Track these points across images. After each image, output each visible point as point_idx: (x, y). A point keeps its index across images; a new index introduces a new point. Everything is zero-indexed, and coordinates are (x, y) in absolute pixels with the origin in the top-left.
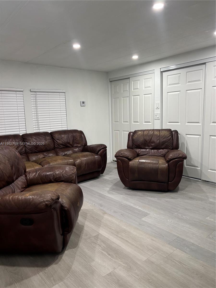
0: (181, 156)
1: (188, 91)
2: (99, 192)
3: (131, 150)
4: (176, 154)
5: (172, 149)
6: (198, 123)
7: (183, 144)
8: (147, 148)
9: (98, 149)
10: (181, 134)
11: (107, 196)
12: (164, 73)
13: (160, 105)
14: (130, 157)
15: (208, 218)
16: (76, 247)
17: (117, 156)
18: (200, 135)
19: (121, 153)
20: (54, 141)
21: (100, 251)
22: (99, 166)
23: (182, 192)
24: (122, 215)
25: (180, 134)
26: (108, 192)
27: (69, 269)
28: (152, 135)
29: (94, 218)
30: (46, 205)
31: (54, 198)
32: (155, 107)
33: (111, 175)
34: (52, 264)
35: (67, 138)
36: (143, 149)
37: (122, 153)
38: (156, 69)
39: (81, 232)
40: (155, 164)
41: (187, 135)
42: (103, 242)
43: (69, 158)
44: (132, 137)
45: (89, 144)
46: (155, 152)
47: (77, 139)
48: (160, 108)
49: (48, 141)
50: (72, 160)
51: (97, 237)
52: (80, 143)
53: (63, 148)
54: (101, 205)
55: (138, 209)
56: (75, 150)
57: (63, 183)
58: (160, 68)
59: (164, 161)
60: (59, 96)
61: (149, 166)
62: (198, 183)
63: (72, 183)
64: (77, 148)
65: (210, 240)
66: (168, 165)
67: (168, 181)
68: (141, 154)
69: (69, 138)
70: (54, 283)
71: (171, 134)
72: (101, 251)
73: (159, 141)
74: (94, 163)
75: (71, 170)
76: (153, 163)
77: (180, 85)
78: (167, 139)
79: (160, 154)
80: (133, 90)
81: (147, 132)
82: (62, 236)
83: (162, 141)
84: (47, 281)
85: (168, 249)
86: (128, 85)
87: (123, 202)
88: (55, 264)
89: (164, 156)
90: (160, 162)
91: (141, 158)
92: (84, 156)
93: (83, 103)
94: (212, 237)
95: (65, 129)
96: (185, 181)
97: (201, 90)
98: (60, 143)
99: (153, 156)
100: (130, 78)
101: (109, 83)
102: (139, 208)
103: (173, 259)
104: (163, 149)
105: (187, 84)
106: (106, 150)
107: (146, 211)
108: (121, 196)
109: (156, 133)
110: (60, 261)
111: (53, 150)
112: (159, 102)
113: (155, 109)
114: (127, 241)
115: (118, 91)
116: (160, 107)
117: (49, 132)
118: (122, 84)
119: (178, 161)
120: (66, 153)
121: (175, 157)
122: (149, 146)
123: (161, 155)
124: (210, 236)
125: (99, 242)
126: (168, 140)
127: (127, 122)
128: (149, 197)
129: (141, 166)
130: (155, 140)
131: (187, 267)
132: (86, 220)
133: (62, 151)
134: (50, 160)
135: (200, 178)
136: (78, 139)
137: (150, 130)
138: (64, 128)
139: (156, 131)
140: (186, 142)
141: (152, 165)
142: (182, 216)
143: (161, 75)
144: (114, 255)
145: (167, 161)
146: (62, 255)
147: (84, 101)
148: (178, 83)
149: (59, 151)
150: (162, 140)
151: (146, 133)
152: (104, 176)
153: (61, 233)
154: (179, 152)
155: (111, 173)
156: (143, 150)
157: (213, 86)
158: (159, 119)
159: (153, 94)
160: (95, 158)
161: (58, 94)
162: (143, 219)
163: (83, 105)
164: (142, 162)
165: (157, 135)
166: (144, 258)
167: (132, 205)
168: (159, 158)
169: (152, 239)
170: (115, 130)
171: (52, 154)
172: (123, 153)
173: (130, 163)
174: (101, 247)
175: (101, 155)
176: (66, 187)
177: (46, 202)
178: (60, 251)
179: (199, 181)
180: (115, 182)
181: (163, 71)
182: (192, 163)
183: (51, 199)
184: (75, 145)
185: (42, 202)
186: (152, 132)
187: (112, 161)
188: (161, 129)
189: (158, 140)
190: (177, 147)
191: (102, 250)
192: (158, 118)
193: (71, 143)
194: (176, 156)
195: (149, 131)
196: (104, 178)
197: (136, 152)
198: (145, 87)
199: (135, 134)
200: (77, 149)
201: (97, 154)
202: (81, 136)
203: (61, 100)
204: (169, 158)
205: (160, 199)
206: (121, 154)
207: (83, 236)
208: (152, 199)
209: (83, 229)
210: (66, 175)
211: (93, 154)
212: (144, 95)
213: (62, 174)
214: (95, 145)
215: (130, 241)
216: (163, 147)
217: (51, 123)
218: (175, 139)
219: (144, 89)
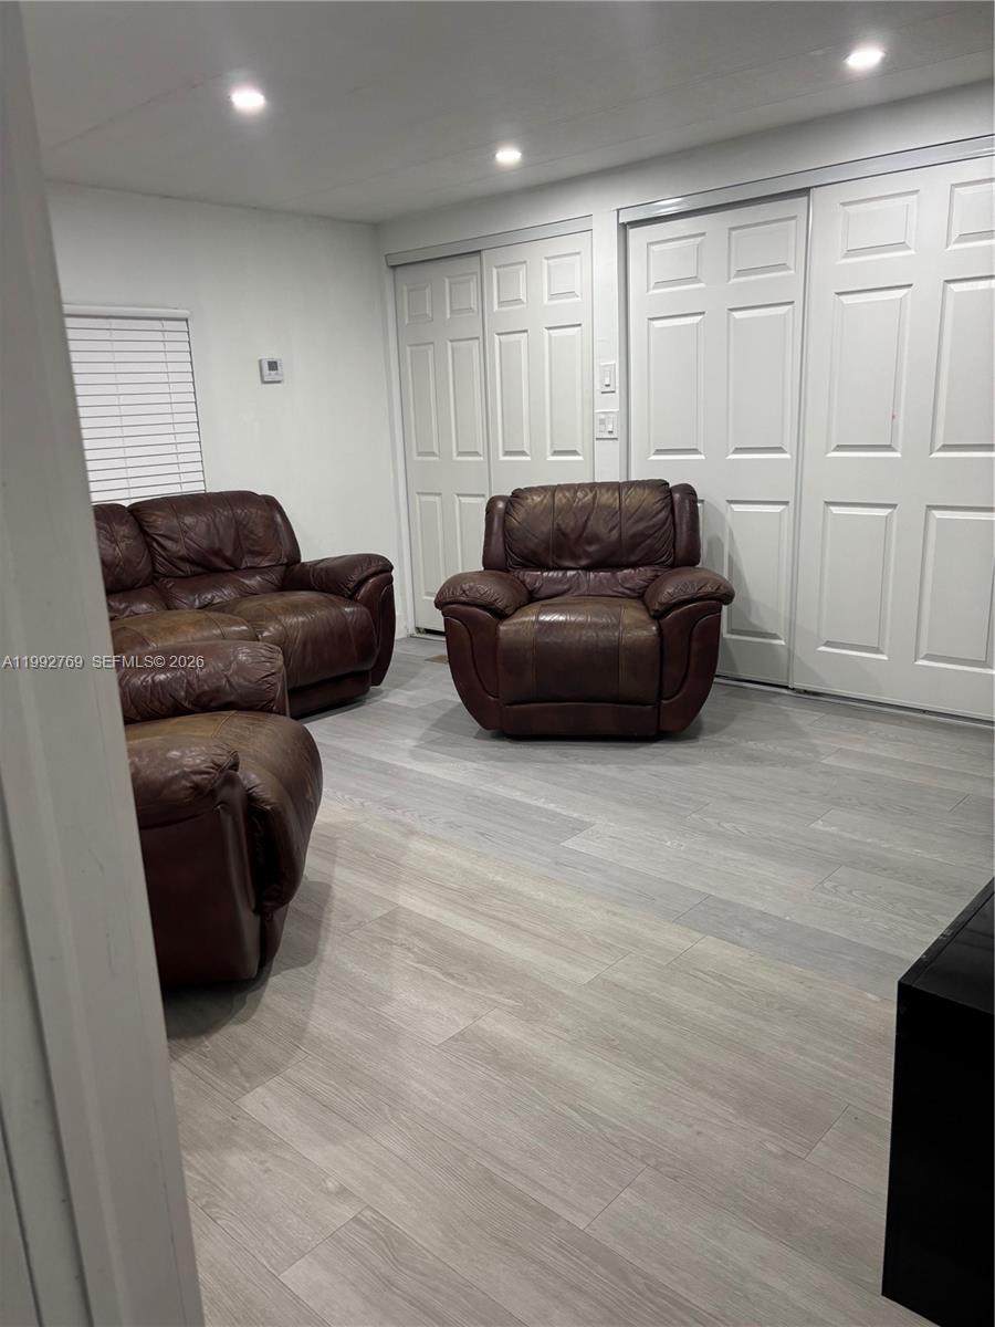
0: (708, 589)
1: (734, 314)
2: (375, 756)
3: (501, 577)
4: (691, 582)
5: (672, 566)
6: (779, 450)
7: (716, 543)
8: (567, 563)
9: (356, 577)
10: (706, 499)
11: (411, 770)
12: (632, 232)
13: (617, 371)
14: (500, 605)
15: (819, 825)
16: (309, 962)
17: (448, 600)
18: (786, 503)
19: (461, 589)
20: (149, 546)
21: (412, 966)
22: (366, 650)
23: (716, 737)
24: (482, 834)
25: (702, 501)
26: (413, 754)
27: (298, 1033)
28: (589, 510)
29: (366, 853)
30: (197, 787)
31: (225, 760)
32: (598, 387)
33: (414, 688)
34: (224, 1025)
35: (209, 531)
36: (549, 569)
37: (466, 587)
38: (600, 213)
39: (322, 909)
40: (605, 627)
41: (733, 506)
42: (417, 934)
43: (230, 619)
44: (504, 522)
45: (308, 555)
46: (600, 581)
47: (252, 533)
48: (617, 391)
49: (123, 545)
50: (244, 628)
51: (391, 920)
52: (269, 553)
53: (195, 575)
54: (392, 806)
55: (546, 810)
56: (247, 582)
57: (233, 712)
58: (618, 210)
59: (644, 616)
60: (159, 336)
61: (581, 636)
62: (776, 700)
63: (271, 711)
64: (260, 574)
65: (828, 897)
66: (660, 629)
67: (660, 697)
68: (545, 591)
69: (217, 530)
70: (247, 1085)
71: (668, 500)
72: (416, 965)
73: (617, 535)
74: (339, 635)
75: (263, 659)
76: (596, 624)
77: (702, 285)
78: (651, 523)
79: (621, 590)
80: (496, 308)
81: (567, 494)
82: (258, 919)
83: (631, 532)
84: (218, 1081)
85: (674, 938)
86: (473, 285)
87: (482, 788)
88: (236, 1023)
89: (640, 596)
90: (626, 621)
91: (549, 608)
92: (295, 609)
93: (273, 366)
94: (835, 887)
95: (198, 488)
96: (726, 695)
97: (789, 310)
98: (181, 554)
99: (595, 595)
100: (483, 253)
101: (388, 276)
102: (546, 806)
103: (695, 969)
104: (633, 566)
105: (733, 281)
106: (391, 579)
107: (575, 815)
108: (469, 764)
109: (605, 498)
110: (254, 1010)
111: (147, 585)
112: (612, 363)
113: (597, 394)
114: (512, 924)
115: (428, 311)
116: (617, 385)
117: (126, 504)
118: (447, 280)
119: (701, 612)
120: (209, 597)
121: (686, 597)
122: (575, 557)
123: (628, 592)
124: (828, 885)
125: (400, 936)
126: (654, 526)
127: (476, 454)
128: (586, 762)
129: (548, 640)
130: (602, 530)
131: (747, 989)
132: (334, 862)
133: (193, 591)
134: (145, 626)
135: (785, 681)
136: (261, 535)
137: (579, 485)
138: (190, 483)
139: (604, 491)
140: (727, 530)
141: (591, 633)
142: (718, 824)
143: (622, 240)
144: (469, 976)
145: (652, 613)
146: (260, 991)
147: (275, 357)
148: (694, 279)
149: (173, 591)
150: (632, 528)
151: (564, 501)
152: (384, 694)
153: (253, 906)
154: (703, 575)
155: (413, 681)
156: (551, 574)
157: (838, 294)
158: (612, 436)
159: (586, 324)
160: (343, 615)
161: (156, 325)
162: (568, 844)
163: (272, 375)
164: (551, 624)
165: (609, 507)
166: (588, 976)
167: (517, 795)
168: (620, 605)
169: (608, 912)
170: (420, 491)
171: (144, 606)
172: (471, 588)
173: (502, 628)
174: (413, 953)
175: (367, 603)
176: (251, 727)
177: (197, 778)
178: (253, 976)
179: (779, 694)
180: (437, 717)
181: (629, 223)
182: (754, 620)
183: (212, 765)
184: (247, 562)
185: (176, 776)
186: (586, 495)
187: (412, 631)
188: (625, 480)
189: (614, 527)
190: (691, 558)
191: (418, 962)
192: (611, 432)
193: (228, 553)
194: (691, 591)
195: (576, 492)
196: (385, 700)
197: (523, 582)
198: (552, 296)
199: (516, 505)
200: (258, 578)
201: (351, 598)
202: (273, 520)
203: (170, 357)
204: (664, 600)
205: (629, 767)
206: (464, 592)
207: (334, 920)
208: (598, 769)
209: (328, 896)
210: (241, 681)
211: (332, 597)
212: (549, 328)
213: (226, 676)
214: (341, 560)
215: (524, 925)
216: (633, 558)
217: (130, 462)
218: (685, 520)
219: (546, 301)
